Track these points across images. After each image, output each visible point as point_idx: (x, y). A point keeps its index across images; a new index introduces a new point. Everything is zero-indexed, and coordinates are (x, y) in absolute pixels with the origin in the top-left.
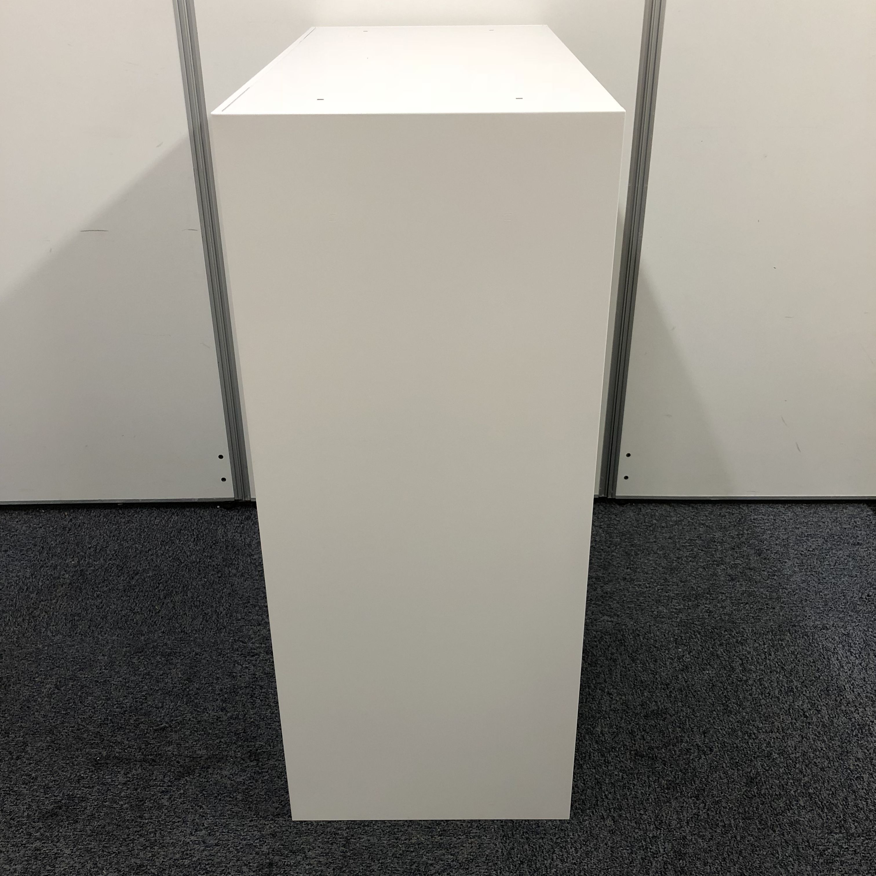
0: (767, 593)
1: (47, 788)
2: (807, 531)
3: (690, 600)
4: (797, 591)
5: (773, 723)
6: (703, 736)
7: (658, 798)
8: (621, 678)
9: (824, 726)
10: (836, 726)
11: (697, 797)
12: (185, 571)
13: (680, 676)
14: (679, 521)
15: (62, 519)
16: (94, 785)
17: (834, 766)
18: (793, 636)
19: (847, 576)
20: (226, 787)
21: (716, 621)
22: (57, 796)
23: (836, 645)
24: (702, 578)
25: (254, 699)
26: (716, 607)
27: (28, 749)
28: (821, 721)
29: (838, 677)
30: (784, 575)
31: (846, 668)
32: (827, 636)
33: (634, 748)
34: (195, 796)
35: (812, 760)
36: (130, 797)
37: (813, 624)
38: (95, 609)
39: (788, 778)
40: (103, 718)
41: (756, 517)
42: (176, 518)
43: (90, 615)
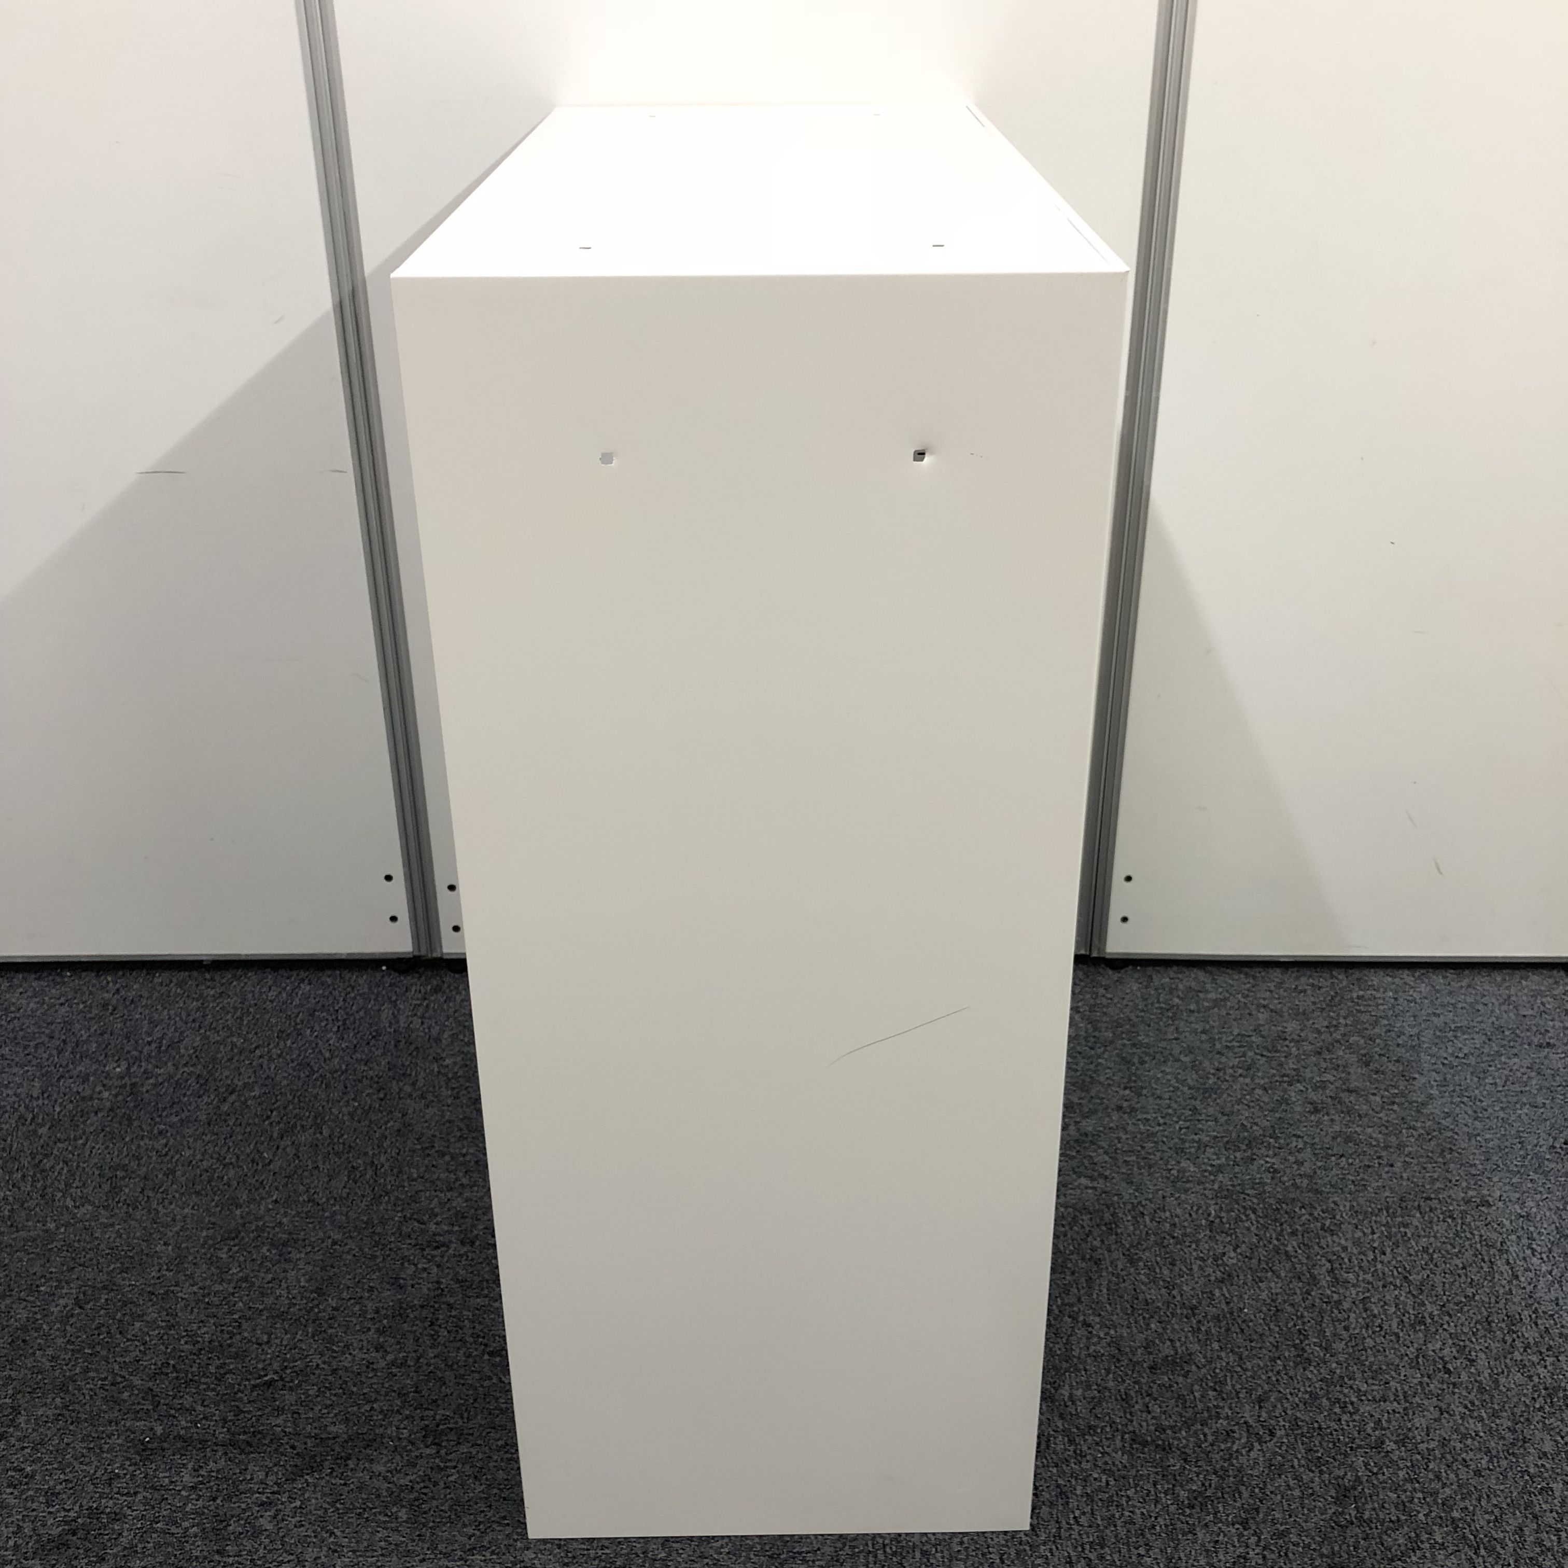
0: (1380, 1136)
1: (51, 1496)
2: (1454, 1021)
3: (1238, 1149)
4: (1435, 1134)
5: (1386, 1383)
6: (1257, 1407)
7: (1172, 1524)
8: (1108, 1294)
9: (1482, 1390)
10: (1504, 1390)
11: (1245, 1524)
12: (320, 1087)
13: (1217, 1293)
14: (1222, 1000)
15: (102, 988)
16: (137, 1489)
17: (1499, 1466)
18: (1426, 1218)
19: (1528, 1106)
20: (378, 1496)
21: (1286, 1189)
22: (69, 1511)
23: (1505, 1236)
24: (1261, 1108)
25: (436, 1328)
26: (1287, 1164)
27: (21, 1419)
28: (1476, 1381)
29: (1509, 1297)
30: (1410, 1103)
31: (1523, 1279)
32: (1489, 1219)
33: (1131, 1429)
34: (320, 1513)
35: (1459, 1455)
36: (203, 1513)
37: (1463, 1195)
38: (154, 1158)
39: (1415, 1489)
40: (159, 1363)
41: (1361, 993)
42: (308, 988)
43: (144, 1169)
